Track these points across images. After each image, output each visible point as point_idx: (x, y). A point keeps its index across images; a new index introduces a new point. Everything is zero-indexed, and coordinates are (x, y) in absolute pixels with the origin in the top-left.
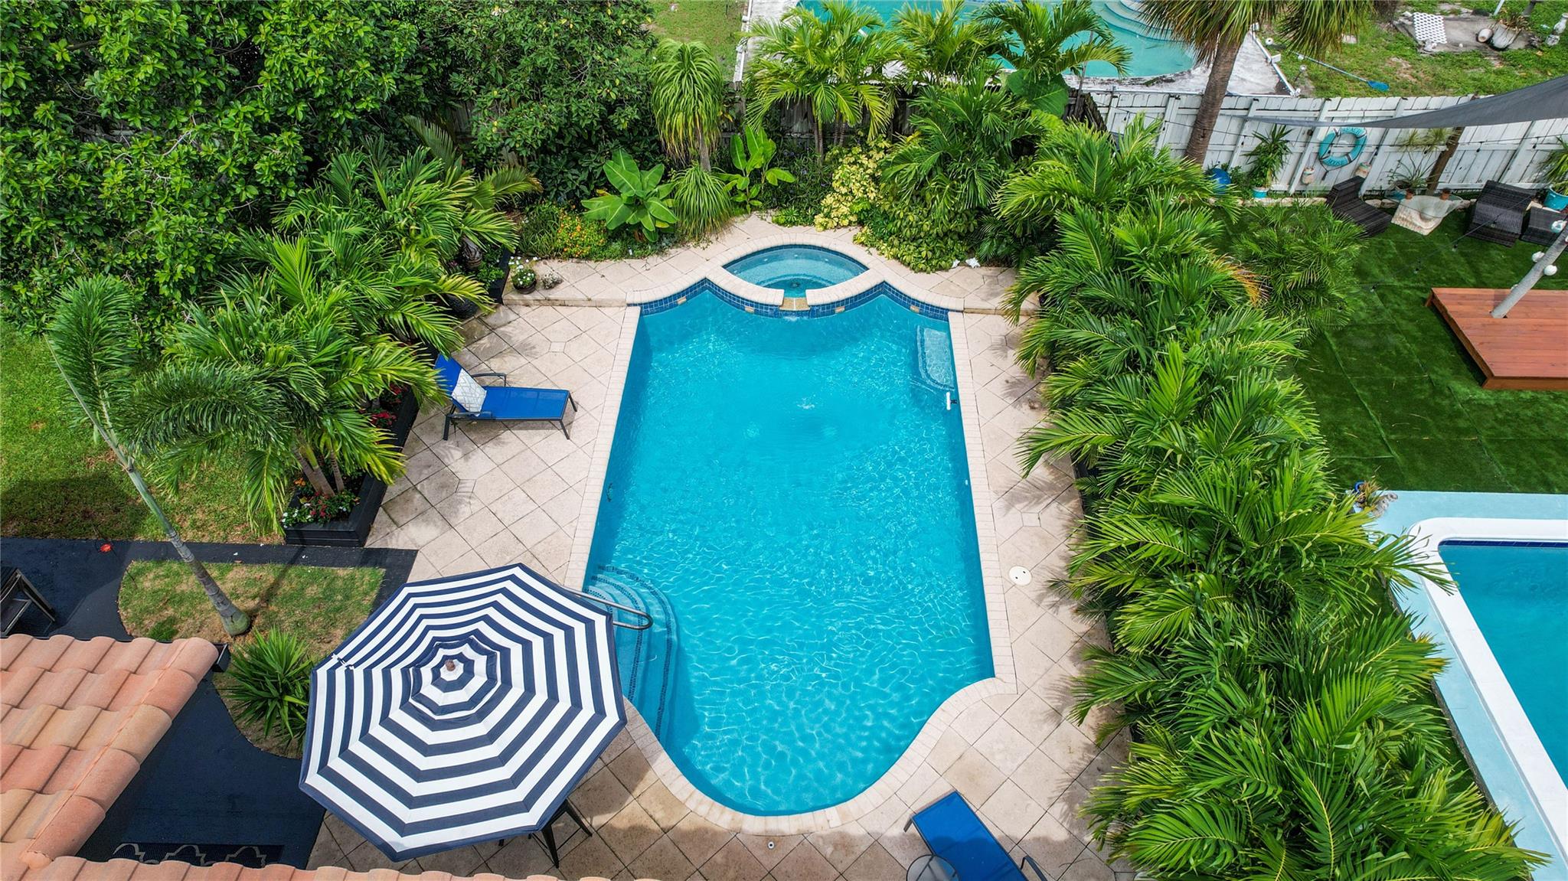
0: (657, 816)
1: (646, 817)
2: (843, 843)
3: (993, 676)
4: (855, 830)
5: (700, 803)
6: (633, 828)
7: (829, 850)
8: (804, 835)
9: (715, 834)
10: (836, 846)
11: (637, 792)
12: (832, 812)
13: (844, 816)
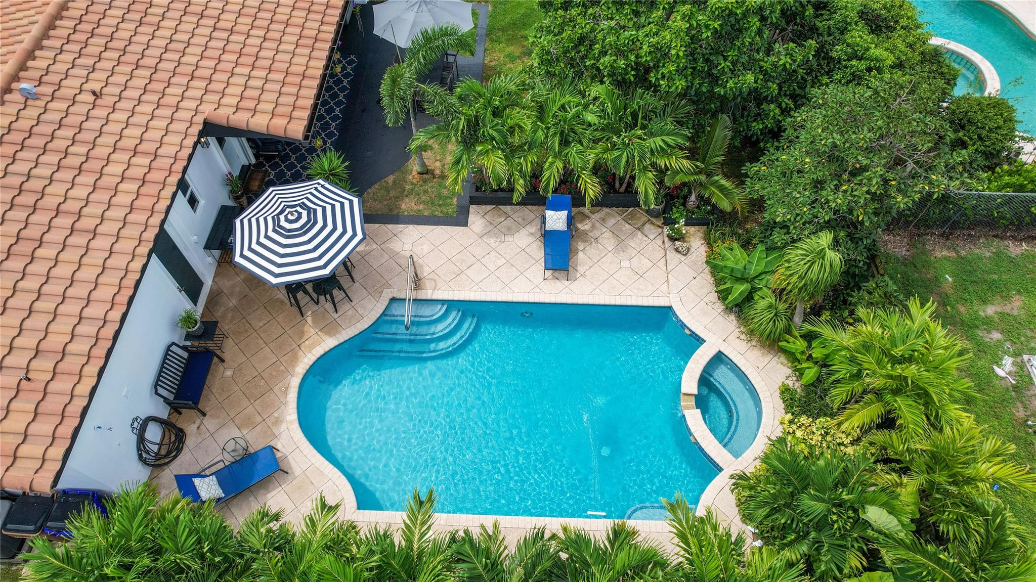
0: (307, 342)
1: (307, 337)
2: (278, 422)
3: (359, 508)
4: (284, 426)
5: (309, 359)
6: (303, 333)
7: (276, 415)
8: (286, 404)
9: (294, 366)
10: (277, 418)
11: (319, 333)
12: (294, 416)
13: (291, 422)
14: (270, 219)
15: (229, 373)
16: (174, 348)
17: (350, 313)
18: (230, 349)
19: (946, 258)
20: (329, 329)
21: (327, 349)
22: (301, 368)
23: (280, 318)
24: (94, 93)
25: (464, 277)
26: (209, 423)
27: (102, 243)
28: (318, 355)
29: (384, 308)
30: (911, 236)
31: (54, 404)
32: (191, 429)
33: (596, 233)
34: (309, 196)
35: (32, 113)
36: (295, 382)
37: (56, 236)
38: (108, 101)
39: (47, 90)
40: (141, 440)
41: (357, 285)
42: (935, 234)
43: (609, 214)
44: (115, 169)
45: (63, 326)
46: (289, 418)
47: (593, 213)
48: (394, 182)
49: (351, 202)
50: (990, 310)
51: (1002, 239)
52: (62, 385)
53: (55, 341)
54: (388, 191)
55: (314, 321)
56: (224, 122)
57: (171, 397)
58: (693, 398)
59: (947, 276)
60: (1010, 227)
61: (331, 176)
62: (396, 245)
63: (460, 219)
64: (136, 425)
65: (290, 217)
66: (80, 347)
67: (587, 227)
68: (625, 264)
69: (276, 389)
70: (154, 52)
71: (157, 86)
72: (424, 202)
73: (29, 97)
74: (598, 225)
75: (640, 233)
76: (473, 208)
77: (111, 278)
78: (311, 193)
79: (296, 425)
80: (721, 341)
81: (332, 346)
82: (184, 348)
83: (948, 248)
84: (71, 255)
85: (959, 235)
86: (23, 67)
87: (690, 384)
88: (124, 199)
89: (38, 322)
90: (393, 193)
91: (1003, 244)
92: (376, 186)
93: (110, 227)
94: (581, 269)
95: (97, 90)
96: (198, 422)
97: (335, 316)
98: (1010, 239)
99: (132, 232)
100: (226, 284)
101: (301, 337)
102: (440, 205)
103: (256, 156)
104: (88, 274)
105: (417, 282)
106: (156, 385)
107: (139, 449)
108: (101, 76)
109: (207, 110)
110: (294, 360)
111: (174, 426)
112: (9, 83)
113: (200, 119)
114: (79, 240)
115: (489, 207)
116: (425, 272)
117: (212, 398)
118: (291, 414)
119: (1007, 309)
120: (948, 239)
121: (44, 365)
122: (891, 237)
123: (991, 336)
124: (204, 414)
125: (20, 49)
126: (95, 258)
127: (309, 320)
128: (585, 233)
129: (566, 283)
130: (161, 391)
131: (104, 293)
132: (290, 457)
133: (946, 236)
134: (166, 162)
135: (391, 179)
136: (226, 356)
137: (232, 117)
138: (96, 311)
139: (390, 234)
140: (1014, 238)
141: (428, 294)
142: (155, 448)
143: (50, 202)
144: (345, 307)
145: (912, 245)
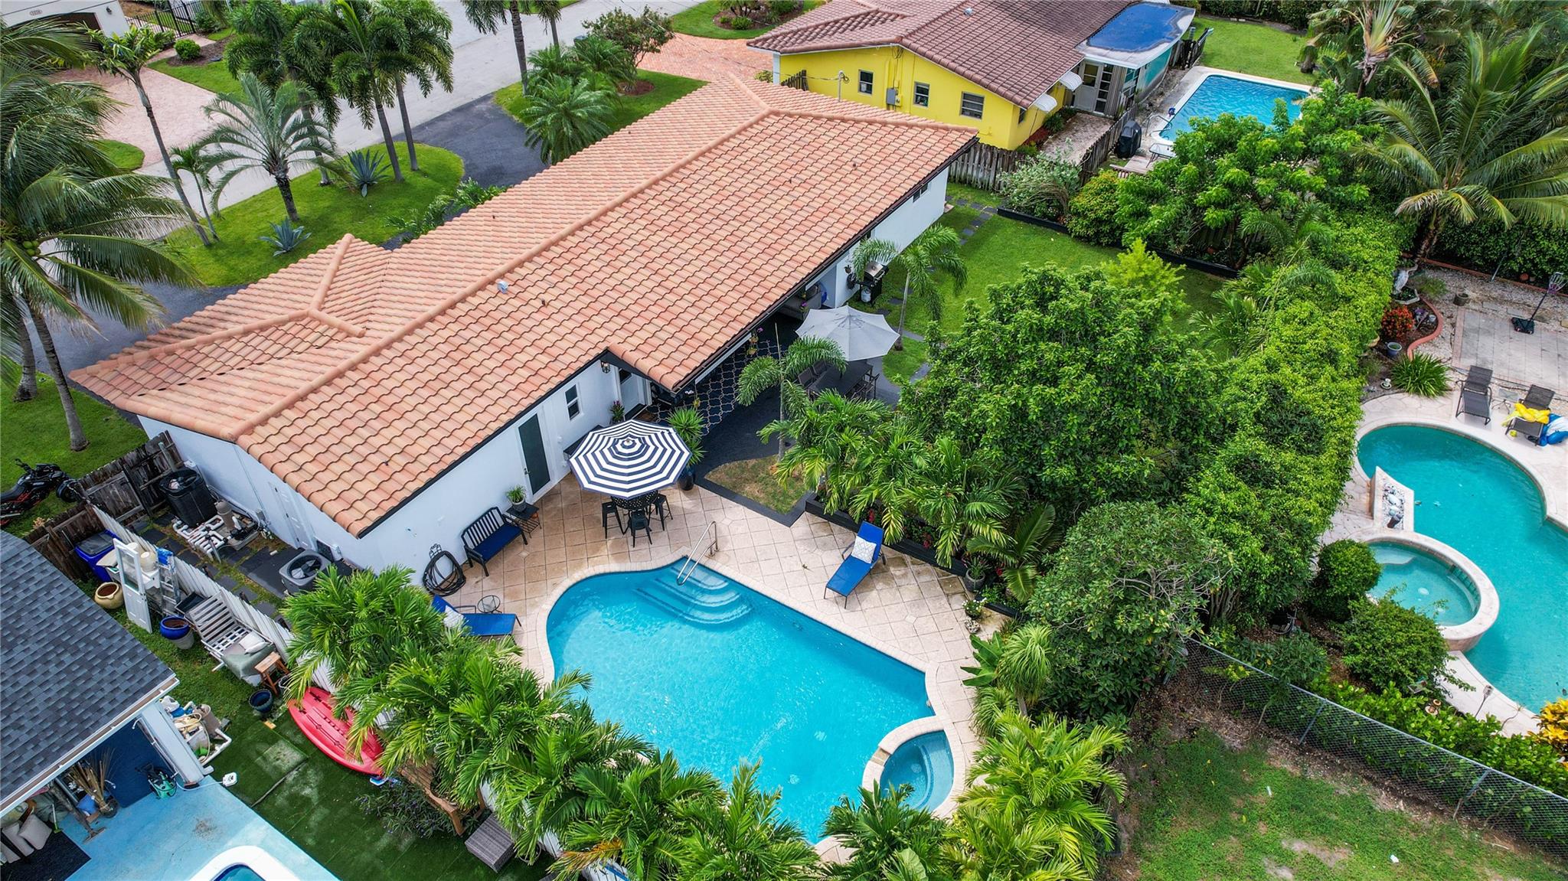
0: (596, 558)
1: (599, 555)
2: (535, 605)
4: (537, 610)
5: (590, 572)
6: (598, 550)
8: (549, 596)
11: (610, 556)
13: (544, 610)
14: (612, 440)
15: (524, 554)
16: (495, 512)
17: (644, 552)
18: (536, 538)
19: (1284, 772)
20: (618, 556)
21: (607, 571)
22: (578, 576)
23: (589, 532)
24: (543, 302)
25: (756, 565)
26: (487, 583)
27: (483, 402)
28: (598, 572)
29: (674, 560)
30: (1256, 732)
31: (390, 486)
32: (471, 580)
33: (903, 581)
34: (653, 436)
35: (497, 301)
36: (568, 583)
37: (459, 386)
38: (549, 310)
39: (515, 290)
40: (432, 565)
41: (665, 533)
42: (1288, 742)
43: (929, 571)
44: (523, 357)
45: (426, 443)
46: (544, 606)
47: (913, 563)
48: (754, 466)
49: (682, 453)
50: (1299, 847)
51: (1374, 785)
52: (402, 478)
53: (415, 450)
54: (743, 472)
55: (612, 546)
56: (620, 355)
57: (471, 546)
58: (887, 757)
59: (1268, 788)
60: (1395, 777)
61: (685, 431)
62: (718, 517)
63: (788, 518)
64: (434, 550)
65: (626, 444)
66: (427, 460)
67: (898, 573)
68: (911, 619)
69: (549, 582)
70: (603, 288)
71: (589, 312)
72: (767, 494)
73: (502, 291)
74: (910, 575)
75: (945, 599)
76: (806, 515)
77: (473, 427)
78: (656, 435)
79: (546, 614)
80: (950, 721)
81: (613, 570)
82: (503, 517)
83: (1296, 764)
84: (459, 402)
85: (1319, 757)
86: (511, 270)
87: (891, 742)
88: (515, 379)
89: (414, 433)
90: (746, 475)
91: (1371, 790)
92: (736, 463)
93: (494, 394)
94: (865, 605)
95: (547, 301)
96: (480, 578)
97: (631, 549)
98: (1386, 789)
99: (506, 403)
100: (567, 489)
101: (594, 553)
102: (778, 501)
103: (655, 401)
104: (461, 417)
105: (714, 551)
106: (466, 530)
107: (426, 571)
108: (556, 292)
109: (613, 343)
110: (579, 566)
111: (461, 573)
112: (496, 278)
113: (603, 346)
114: (471, 394)
115: (820, 520)
116: (725, 548)
117: (501, 566)
118: (547, 605)
119: (1323, 856)
120: (1302, 754)
121: (401, 460)
122: (1231, 722)
123: (1279, 871)
124: (487, 575)
125: (517, 258)
126: (472, 410)
127: (609, 543)
128: (893, 577)
129: (843, 610)
130: (466, 536)
131: (463, 434)
132: (525, 635)
133: (1301, 750)
134: (558, 366)
135: (752, 462)
136: (531, 541)
137: (628, 353)
138: (451, 443)
139: (720, 506)
140: (1394, 792)
141: (715, 565)
142: (439, 580)
143: (470, 362)
144: (643, 546)
145: (1251, 740)
